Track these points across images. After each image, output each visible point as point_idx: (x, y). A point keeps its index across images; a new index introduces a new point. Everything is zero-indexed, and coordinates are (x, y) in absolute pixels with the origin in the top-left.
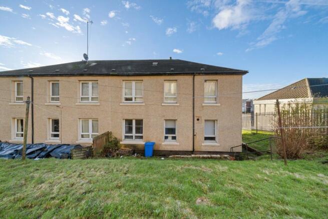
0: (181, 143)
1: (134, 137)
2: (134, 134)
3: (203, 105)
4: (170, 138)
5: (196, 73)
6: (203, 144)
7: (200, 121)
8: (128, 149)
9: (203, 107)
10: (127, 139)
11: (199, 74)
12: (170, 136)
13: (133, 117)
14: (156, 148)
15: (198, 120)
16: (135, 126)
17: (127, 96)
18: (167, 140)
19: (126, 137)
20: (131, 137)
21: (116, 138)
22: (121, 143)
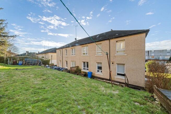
0: (104, 74)
1: (86, 69)
2: (86, 68)
3: (115, 55)
4: (100, 72)
5: (110, 38)
6: (115, 77)
7: (114, 64)
8: (84, 73)
9: (115, 56)
10: (84, 70)
11: (112, 38)
12: (100, 70)
13: (86, 61)
14: (93, 75)
15: (113, 63)
16: (86, 64)
17: (84, 53)
18: (98, 72)
19: (84, 69)
20: (85, 69)
21: (80, 69)
22: (82, 71)
